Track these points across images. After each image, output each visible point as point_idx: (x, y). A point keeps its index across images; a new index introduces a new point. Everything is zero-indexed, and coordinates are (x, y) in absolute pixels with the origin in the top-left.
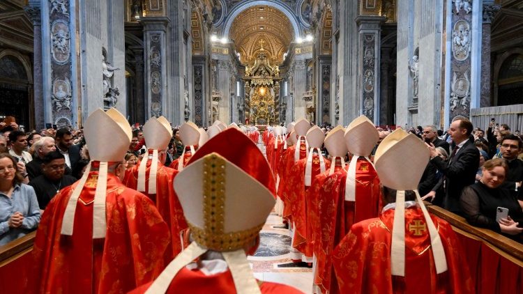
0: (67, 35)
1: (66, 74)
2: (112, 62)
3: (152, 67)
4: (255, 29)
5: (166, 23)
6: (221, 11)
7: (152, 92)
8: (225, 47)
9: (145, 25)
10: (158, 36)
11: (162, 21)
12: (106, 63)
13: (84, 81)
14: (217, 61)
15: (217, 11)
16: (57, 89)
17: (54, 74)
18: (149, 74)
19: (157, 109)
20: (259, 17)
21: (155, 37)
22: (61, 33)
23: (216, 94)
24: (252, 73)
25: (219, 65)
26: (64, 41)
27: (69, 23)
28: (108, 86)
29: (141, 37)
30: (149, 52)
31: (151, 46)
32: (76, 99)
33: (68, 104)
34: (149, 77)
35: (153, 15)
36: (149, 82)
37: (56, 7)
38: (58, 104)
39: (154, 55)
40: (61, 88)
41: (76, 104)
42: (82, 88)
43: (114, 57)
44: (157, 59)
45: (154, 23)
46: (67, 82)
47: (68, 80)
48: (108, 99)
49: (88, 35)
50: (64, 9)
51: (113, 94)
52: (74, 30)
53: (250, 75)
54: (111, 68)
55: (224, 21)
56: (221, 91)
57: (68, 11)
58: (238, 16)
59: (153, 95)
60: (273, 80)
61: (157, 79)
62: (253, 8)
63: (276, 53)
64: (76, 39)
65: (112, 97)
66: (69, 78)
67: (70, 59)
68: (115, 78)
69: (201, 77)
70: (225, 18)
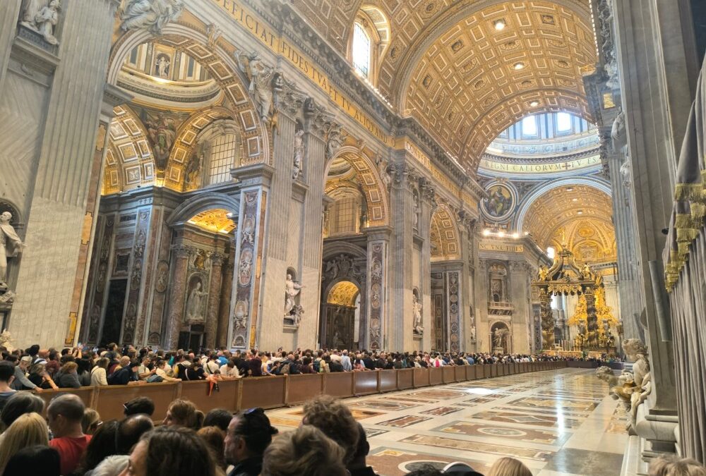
0: (251, 261)
1: (246, 295)
2: (300, 279)
3: (373, 279)
4: (570, 214)
5: (389, 232)
6: (510, 200)
7: (372, 308)
8: (518, 244)
9: (368, 236)
10: (379, 246)
11: (384, 230)
12: (294, 282)
13: (262, 301)
14: (508, 261)
15: (505, 200)
16: (238, 310)
17: (238, 295)
18: (370, 287)
19: (376, 326)
20: (571, 199)
21: (377, 247)
22: (247, 259)
23: (507, 305)
24: (550, 276)
25: (511, 268)
26: (248, 266)
27: (253, 250)
28: (292, 304)
29: (365, 248)
30: (371, 263)
31: (373, 257)
32: (251, 318)
33: (244, 323)
34: (369, 290)
35: (376, 224)
36: (369, 296)
37: (245, 238)
38: (238, 323)
39: (375, 266)
40: (241, 308)
41: (251, 323)
42: (259, 307)
43: (303, 275)
44: (378, 270)
45: (376, 232)
46: (246, 303)
47: (246, 301)
48: (292, 317)
49: (269, 259)
50: (251, 239)
51: (297, 312)
52: (256, 256)
53: (546, 280)
54: (298, 286)
55: (516, 210)
56: (514, 302)
57: (253, 241)
58: (536, 203)
59: (373, 310)
60: (582, 285)
61: (377, 292)
62: (556, 189)
63: (610, 244)
64: (257, 263)
65: (296, 316)
66: (248, 299)
67: (250, 282)
68: (302, 296)
69: (458, 286)
70: (517, 207)
